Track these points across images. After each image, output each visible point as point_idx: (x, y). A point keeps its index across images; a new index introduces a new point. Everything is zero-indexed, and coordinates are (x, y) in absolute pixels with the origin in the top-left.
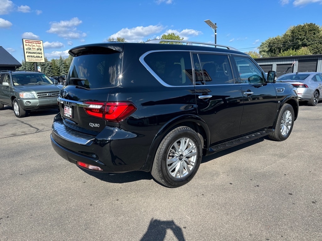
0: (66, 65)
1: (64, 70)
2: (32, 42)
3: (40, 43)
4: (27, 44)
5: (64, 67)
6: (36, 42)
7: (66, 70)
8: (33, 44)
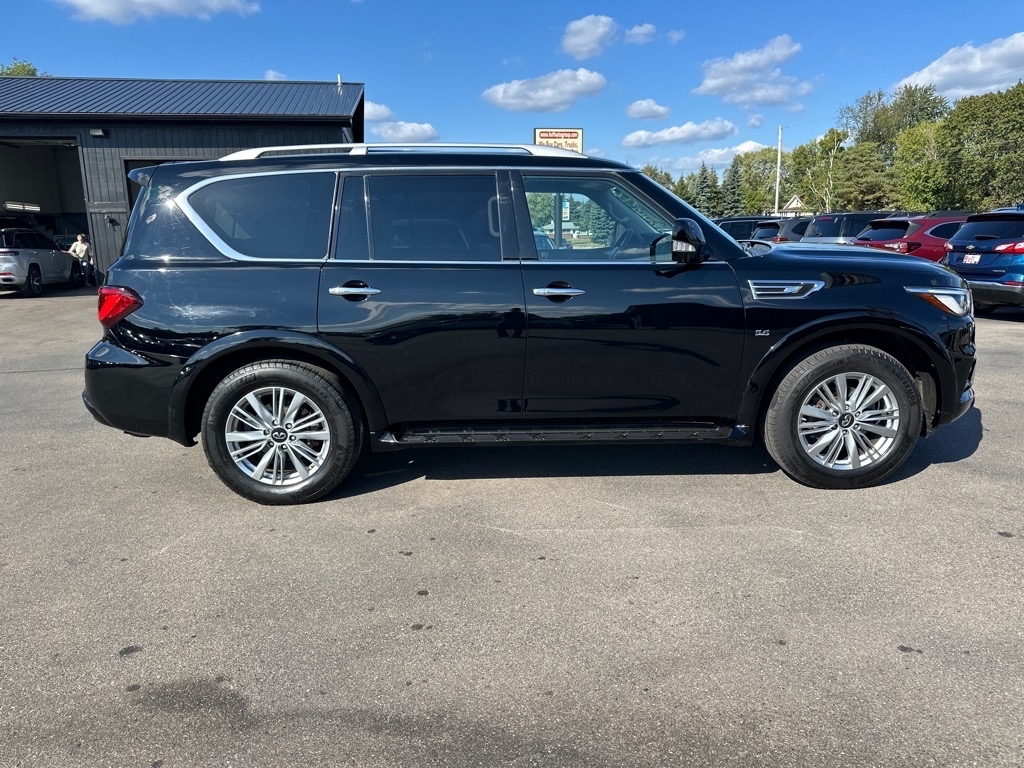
0: (715, 190)
1: (707, 208)
2: (556, 135)
3: (574, 135)
4: (544, 141)
5: (709, 199)
6: (567, 135)
7: (714, 207)
8: (558, 141)
